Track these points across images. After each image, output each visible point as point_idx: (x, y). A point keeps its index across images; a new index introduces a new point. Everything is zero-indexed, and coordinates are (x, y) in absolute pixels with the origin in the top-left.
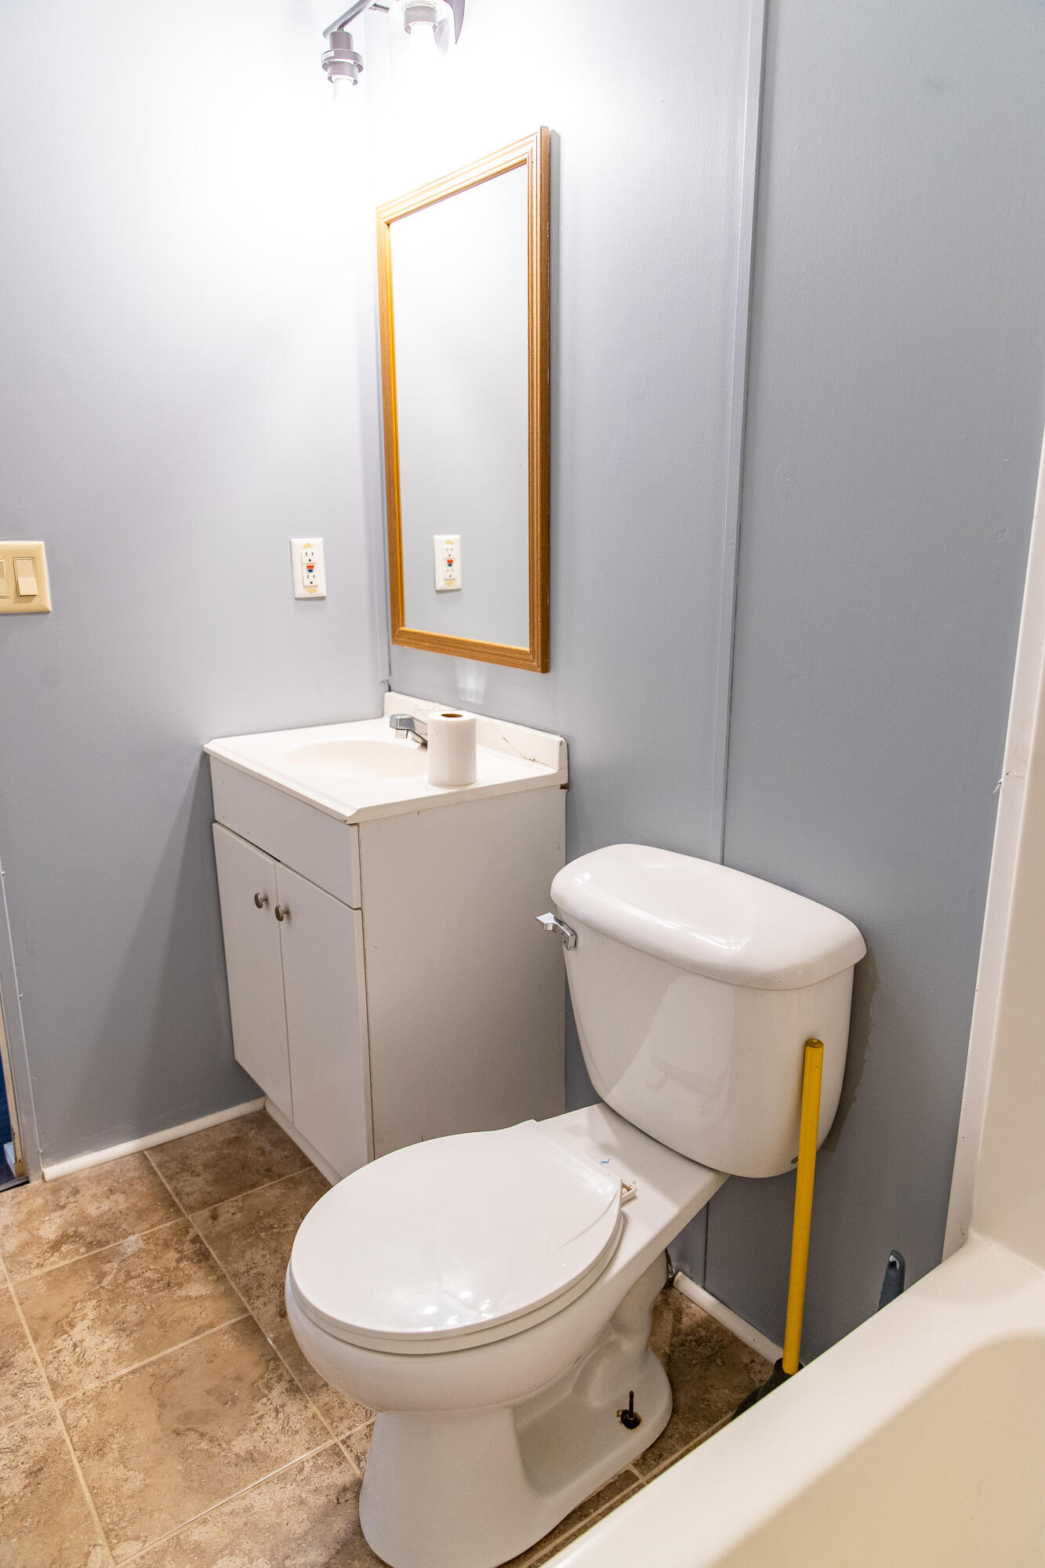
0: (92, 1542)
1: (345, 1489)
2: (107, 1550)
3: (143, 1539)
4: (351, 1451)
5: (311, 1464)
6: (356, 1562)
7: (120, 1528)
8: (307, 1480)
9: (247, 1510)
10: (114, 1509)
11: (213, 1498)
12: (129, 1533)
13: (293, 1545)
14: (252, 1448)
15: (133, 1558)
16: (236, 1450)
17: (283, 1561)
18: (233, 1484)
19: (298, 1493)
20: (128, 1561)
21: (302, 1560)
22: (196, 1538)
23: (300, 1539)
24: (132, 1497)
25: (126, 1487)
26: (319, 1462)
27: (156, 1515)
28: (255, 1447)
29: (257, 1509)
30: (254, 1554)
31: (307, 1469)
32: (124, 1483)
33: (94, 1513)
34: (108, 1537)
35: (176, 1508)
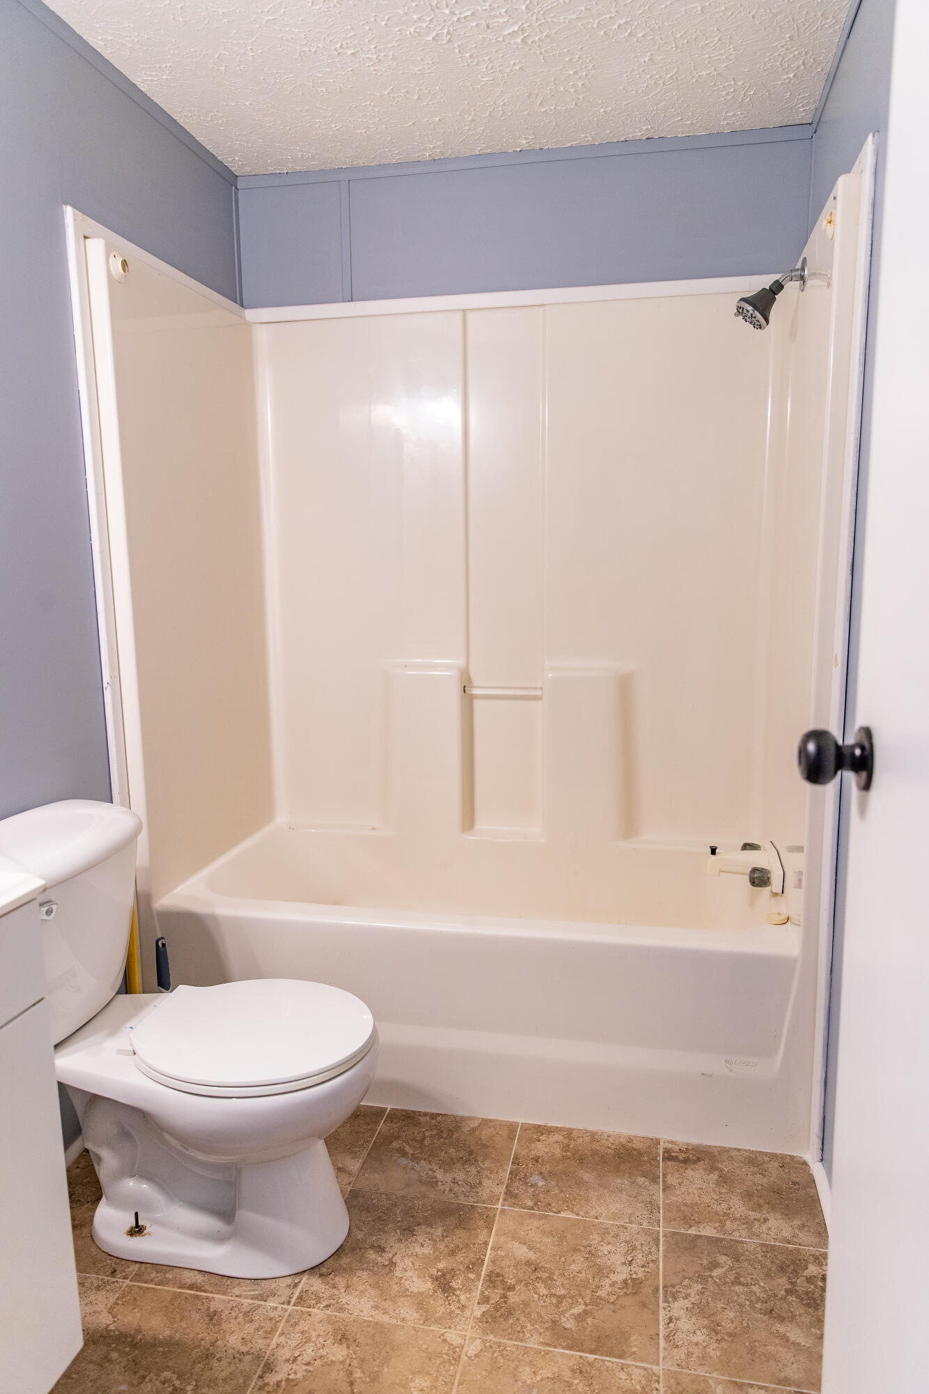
0: (470, 1361)
1: (321, 1275)
2: (465, 1350)
3: (442, 1337)
4: (292, 1294)
5: (319, 1305)
6: (359, 1238)
7: (449, 1356)
8: (331, 1297)
9: (376, 1307)
10: (444, 1373)
11: (386, 1330)
12: (447, 1348)
13: (375, 1269)
14: (336, 1345)
15: (454, 1332)
16: (345, 1352)
17: (387, 1265)
18: (369, 1329)
19: (344, 1294)
20: (459, 1332)
21: (379, 1259)
22: (415, 1314)
23: (370, 1270)
24: (428, 1374)
25: (426, 1384)
26: (314, 1302)
27: (424, 1347)
28: (333, 1344)
29: (372, 1303)
30: (396, 1280)
31: (325, 1303)
32: (425, 1389)
33: (456, 1383)
34: (460, 1357)
35: (411, 1342)
